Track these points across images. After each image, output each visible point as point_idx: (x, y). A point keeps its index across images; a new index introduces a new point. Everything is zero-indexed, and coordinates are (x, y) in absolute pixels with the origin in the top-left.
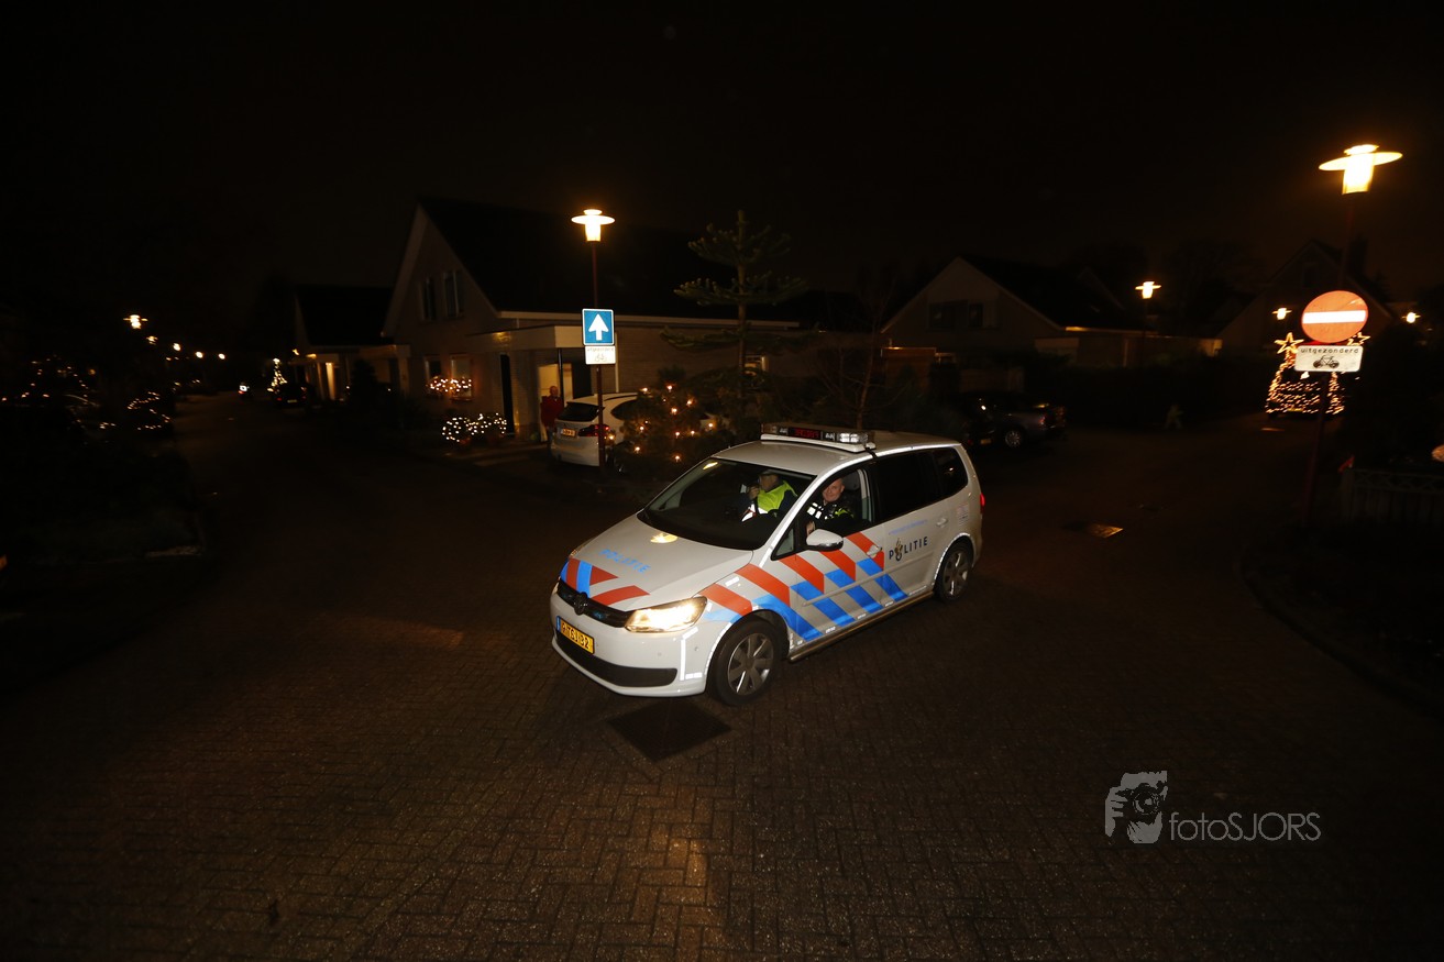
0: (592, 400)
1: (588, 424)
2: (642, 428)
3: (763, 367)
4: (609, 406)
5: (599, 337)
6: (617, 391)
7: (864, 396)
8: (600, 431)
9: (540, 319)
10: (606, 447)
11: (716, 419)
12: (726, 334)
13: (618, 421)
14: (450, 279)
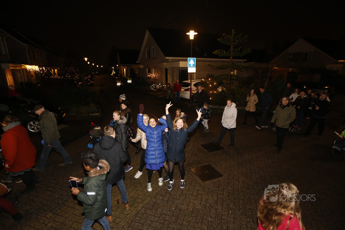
0: (189, 81)
6: (195, 79)
7: (266, 84)
8: (191, 90)
9: (176, 59)
10: (192, 94)
11: (222, 88)
12: (226, 65)
13: (195, 87)
14: (154, 48)
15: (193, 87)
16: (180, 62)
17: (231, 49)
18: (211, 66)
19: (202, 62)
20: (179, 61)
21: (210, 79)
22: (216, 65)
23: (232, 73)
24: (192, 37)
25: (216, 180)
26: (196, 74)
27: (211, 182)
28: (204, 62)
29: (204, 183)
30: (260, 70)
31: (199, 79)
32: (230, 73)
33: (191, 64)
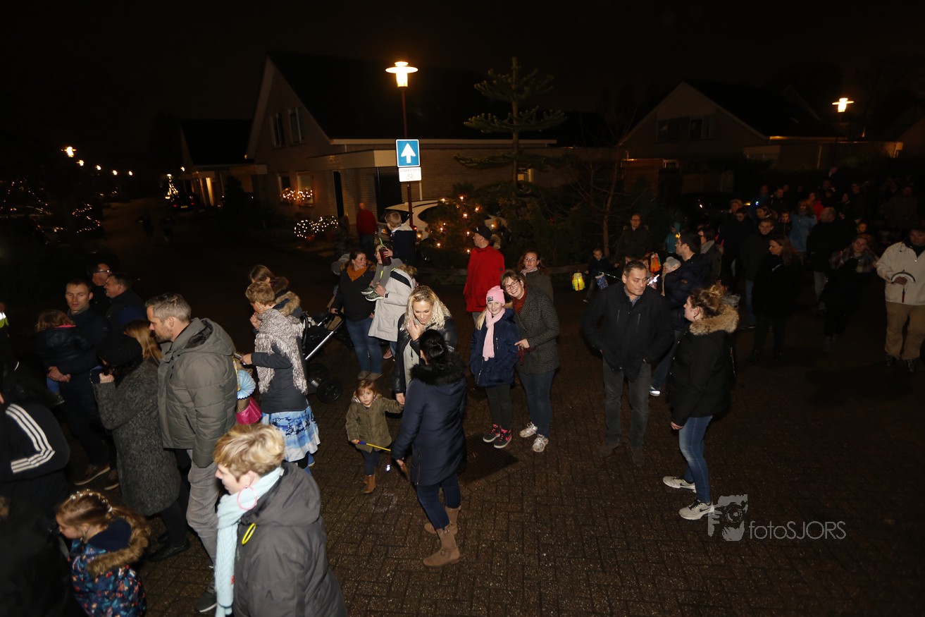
0: (404, 207)
2: (442, 229)
3: (530, 179)
5: (409, 161)
6: (421, 199)
9: (361, 145)
11: (497, 221)
12: (503, 157)
13: (423, 222)
14: (293, 115)
16: (375, 152)
17: (512, 112)
18: (462, 160)
19: (438, 151)
20: (372, 150)
21: (462, 198)
22: (476, 159)
23: (521, 177)
24: (402, 81)
25: (500, 474)
26: (423, 186)
27: (488, 481)
28: (443, 149)
30: (591, 166)
31: (433, 198)
32: (514, 176)
33: (405, 157)
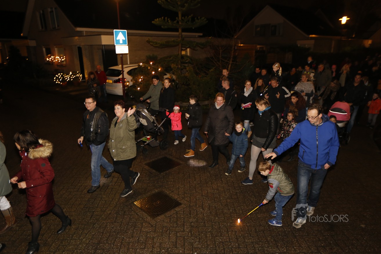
0: (119, 67)
1: (117, 78)
2: (140, 80)
3: (188, 54)
4: (126, 70)
5: (121, 42)
6: (129, 63)
7: (229, 67)
8: (123, 80)
9: (94, 32)
10: (126, 88)
12: (174, 41)
13: (130, 76)
14: (52, 12)
15: (126, 76)
16: (103, 37)
17: (178, 17)
18: (152, 42)
19: (137, 37)
20: (100, 35)
21: (151, 63)
22: (159, 42)
23: (183, 53)
25: (172, 212)
26: (129, 56)
27: (165, 216)
29: (155, 220)
31: (135, 63)
32: (180, 52)
33: (119, 40)
